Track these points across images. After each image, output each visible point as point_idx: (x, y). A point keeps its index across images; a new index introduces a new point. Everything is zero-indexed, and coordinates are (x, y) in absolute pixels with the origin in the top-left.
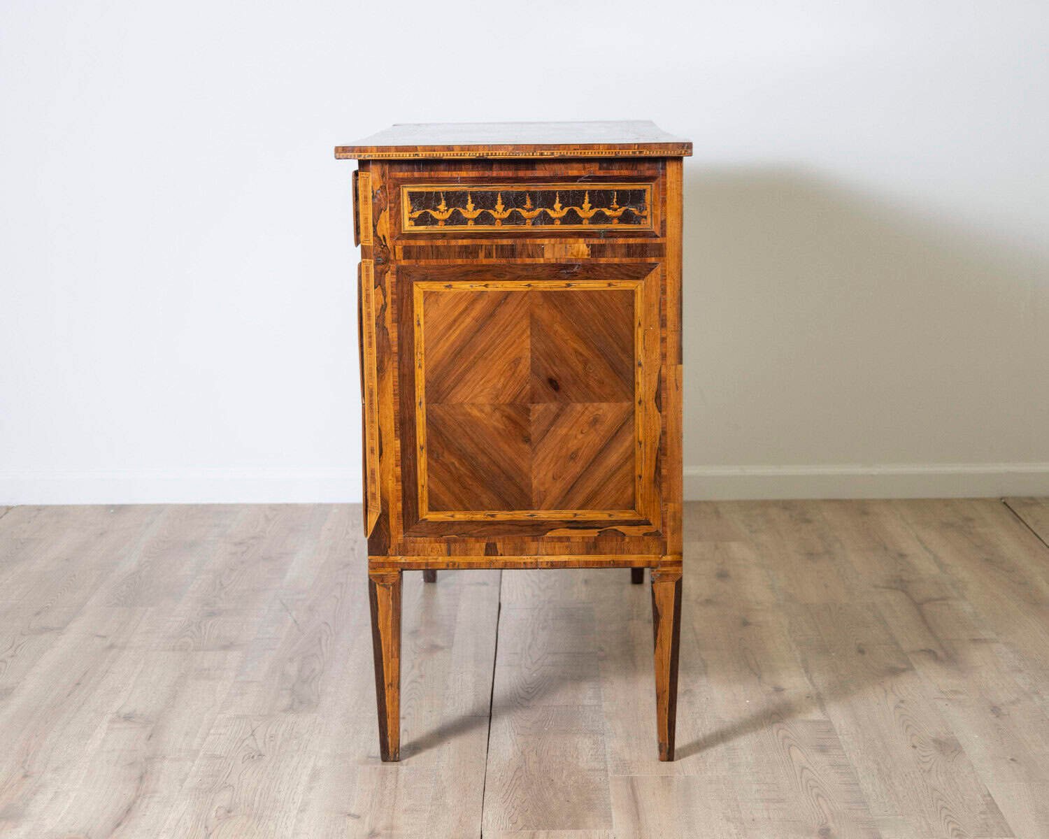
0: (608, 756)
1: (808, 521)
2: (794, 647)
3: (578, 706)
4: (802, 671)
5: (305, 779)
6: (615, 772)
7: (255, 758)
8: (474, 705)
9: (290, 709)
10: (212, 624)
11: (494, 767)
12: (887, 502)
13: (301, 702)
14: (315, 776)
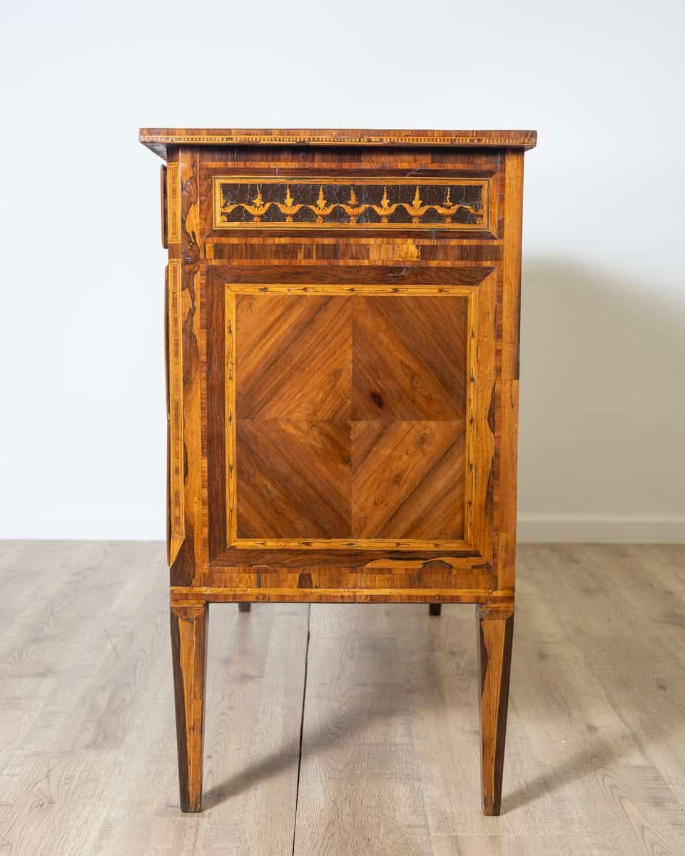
0: (427, 808)
1: (577, 562)
2: (595, 681)
3: (390, 744)
4: (609, 707)
5: (94, 834)
6: (438, 829)
7: (44, 806)
8: (283, 741)
9: (93, 745)
10: (33, 651)
11: (305, 821)
12: (640, 546)
13: (106, 737)
14: (105, 831)
